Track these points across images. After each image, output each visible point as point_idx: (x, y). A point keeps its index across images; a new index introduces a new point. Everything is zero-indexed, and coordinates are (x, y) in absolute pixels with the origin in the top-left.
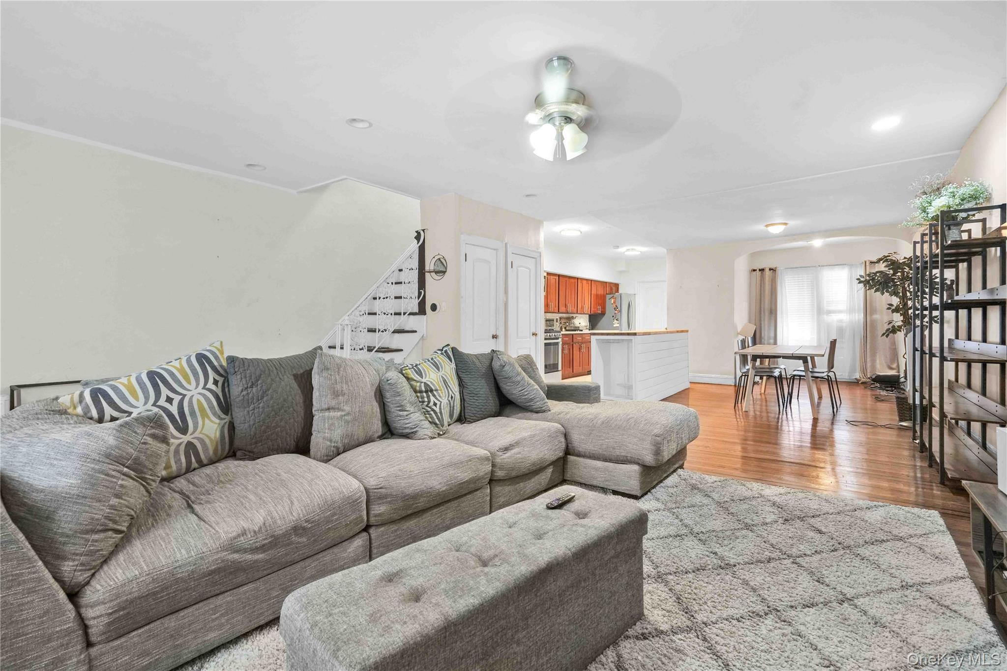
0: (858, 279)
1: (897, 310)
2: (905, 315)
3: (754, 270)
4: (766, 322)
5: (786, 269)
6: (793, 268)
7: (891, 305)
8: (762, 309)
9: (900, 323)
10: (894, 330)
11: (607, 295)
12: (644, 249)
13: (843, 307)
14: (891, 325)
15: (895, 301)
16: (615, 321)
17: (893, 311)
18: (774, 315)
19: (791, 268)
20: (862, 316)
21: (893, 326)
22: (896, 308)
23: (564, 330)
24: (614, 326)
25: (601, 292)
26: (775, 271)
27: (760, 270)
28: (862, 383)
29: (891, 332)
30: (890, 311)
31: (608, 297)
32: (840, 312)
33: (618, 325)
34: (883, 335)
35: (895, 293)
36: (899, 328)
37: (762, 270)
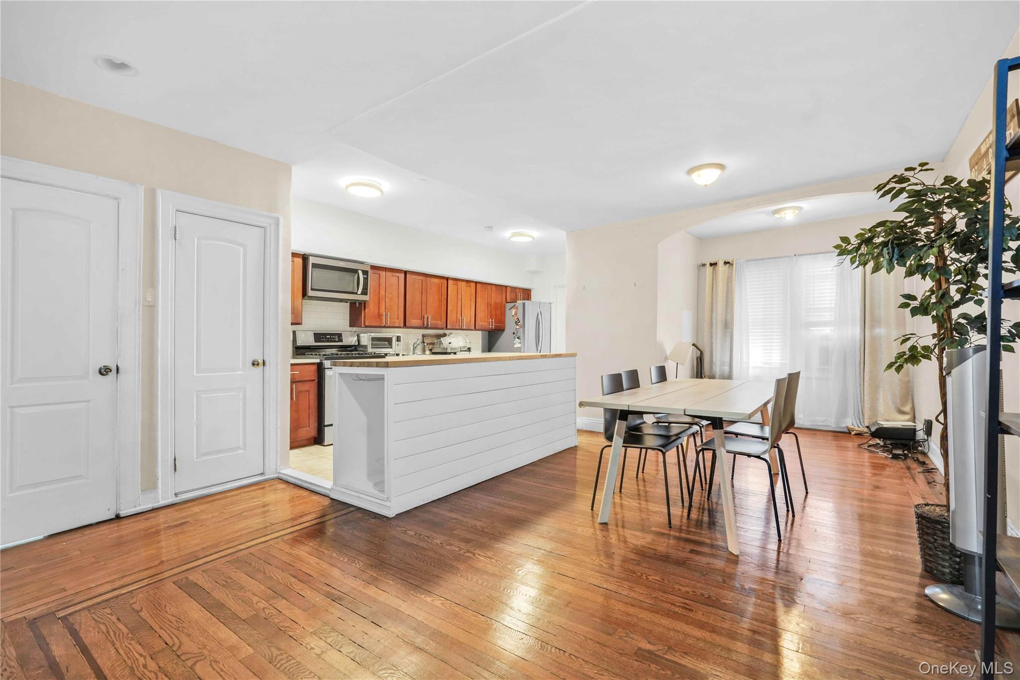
0: (837, 247)
1: (923, 309)
2: (942, 321)
3: (704, 265)
4: (719, 341)
5: (747, 261)
6: (758, 260)
7: (913, 298)
8: (714, 321)
9: (931, 342)
10: (914, 356)
11: (507, 304)
12: (536, 233)
13: (828, 316)
14: (909, 344)
15: (921, 286)
16: (517, 339)
17: (915, 312)
18: (729, 330)
19: (755, 260)
20: (858, 331)
21: (913, 348)
22: (922, 304)
23: (428, 352)
24: (515, 346)
25: (496, 298)
26: (732, 265)
27: (711, 265)
28: (856, 434)
29: (906, 361)
30: (908, 310)
31: (509, 306)
32: (826, 324)
33: (520, 345)
34: (890, 366)
35: (921, 269)
36: (927, 352)
37: (713, 265)
